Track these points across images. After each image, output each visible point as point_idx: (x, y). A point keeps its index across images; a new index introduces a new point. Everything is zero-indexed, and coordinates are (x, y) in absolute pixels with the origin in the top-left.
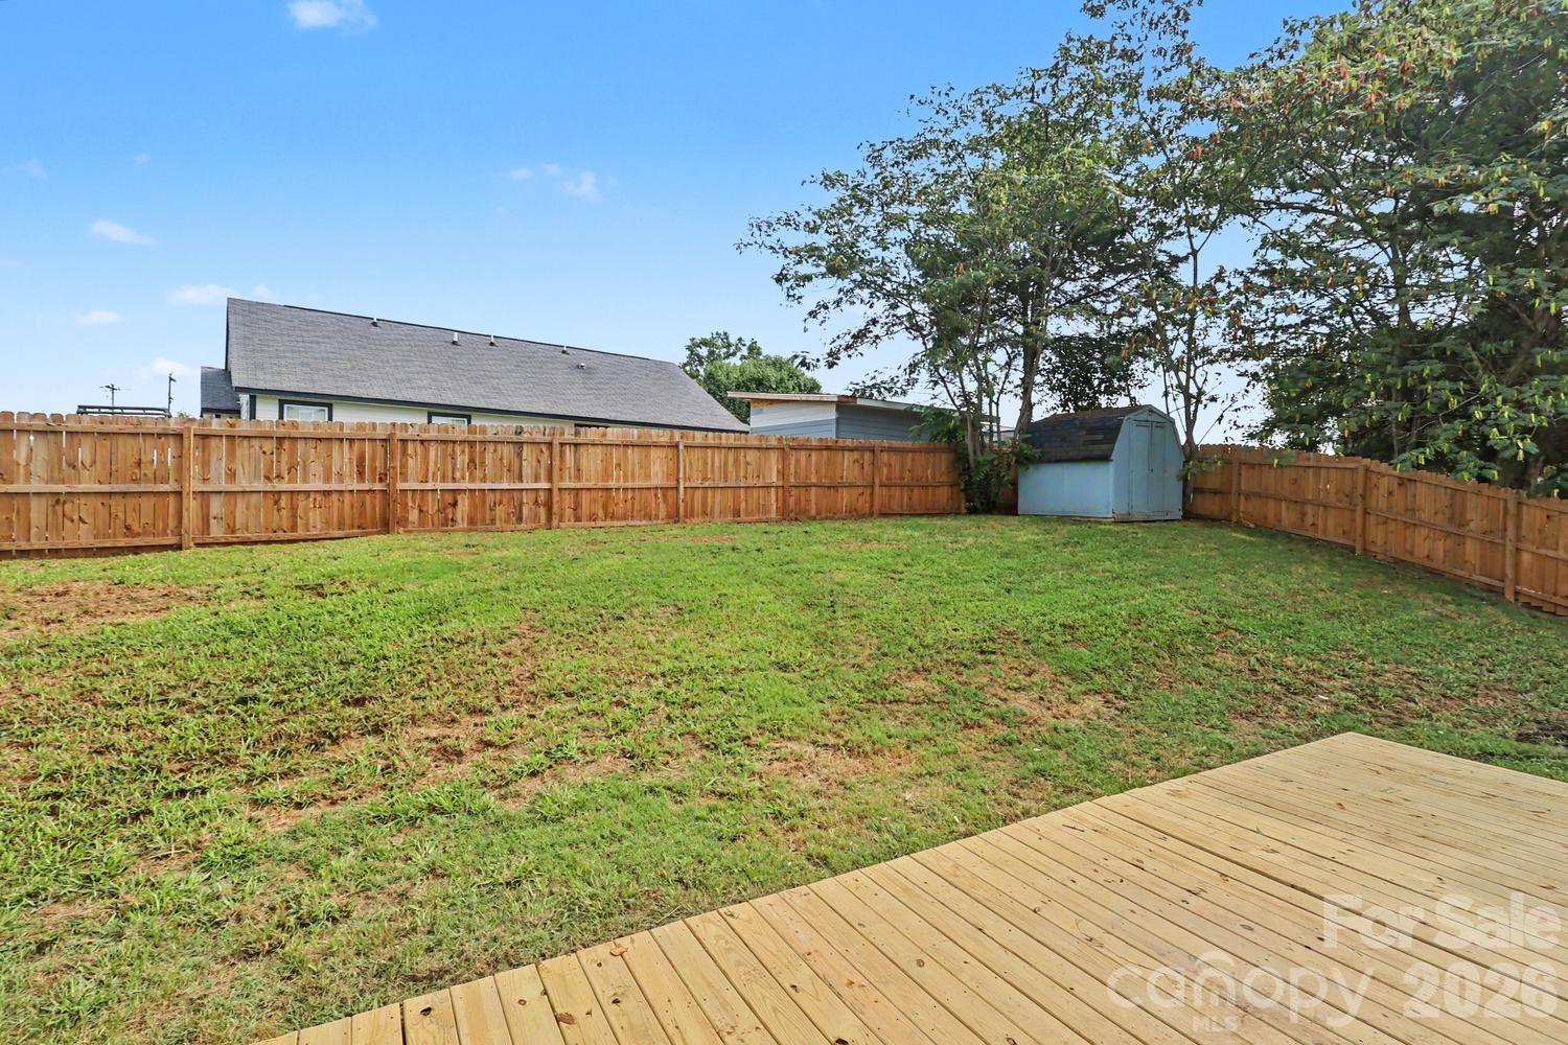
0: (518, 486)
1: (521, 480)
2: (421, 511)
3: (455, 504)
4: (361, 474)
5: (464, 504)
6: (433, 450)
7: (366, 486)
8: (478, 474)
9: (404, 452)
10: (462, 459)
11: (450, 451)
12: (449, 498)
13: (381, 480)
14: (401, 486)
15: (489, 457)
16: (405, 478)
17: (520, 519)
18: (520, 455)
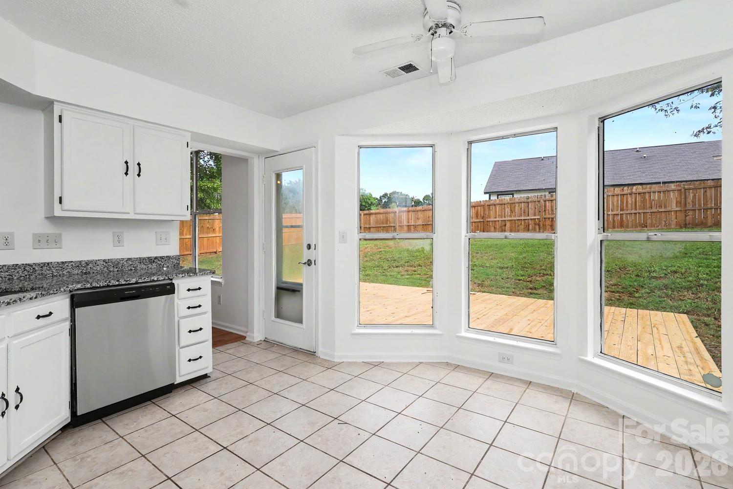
0: (528, 218)
1: (528, 216)
2: (495, 228)
3: (505, 225)
4: (477, 216)
5: (508, 224)
6: (498, 207)
7: (478, 220)
8: (514, 214)
9: (489, 209)
10: (508, 210)
11: (503, 207)
12: (503, 223)
13: (482, 218)
14: (489, 220)
15: (517, 208)
16: (490, 217)
17: (528, 230)
18: (528, 206)
